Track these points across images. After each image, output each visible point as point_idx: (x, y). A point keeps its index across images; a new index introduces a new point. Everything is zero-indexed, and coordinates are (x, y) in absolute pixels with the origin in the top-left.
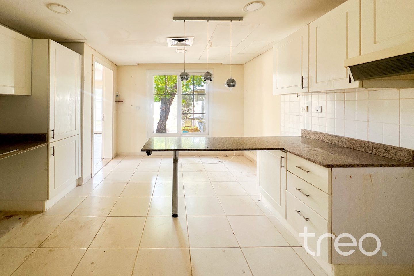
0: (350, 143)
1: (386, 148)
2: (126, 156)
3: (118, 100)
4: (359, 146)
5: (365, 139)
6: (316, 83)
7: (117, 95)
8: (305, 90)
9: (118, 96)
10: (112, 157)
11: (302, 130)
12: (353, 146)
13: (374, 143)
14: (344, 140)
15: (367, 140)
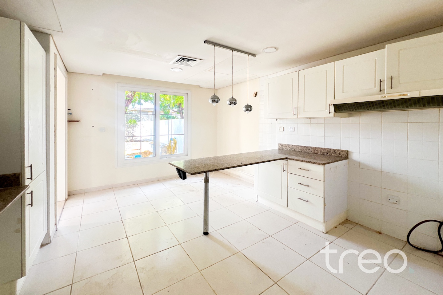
0: (314, 150)
1: (335, 151)
2: (85, 193)
3: (71, 120)
4: (320, 151)
5: (323, 147)
6: (304, 112)
7: (70, 112)
8: (296, 116)
9: (71, 114)
10: (66, 197)
11: (279, 144)
12: (316, 152)
13: (328, 149)
14: (311, 149)
15: (324, 147)
